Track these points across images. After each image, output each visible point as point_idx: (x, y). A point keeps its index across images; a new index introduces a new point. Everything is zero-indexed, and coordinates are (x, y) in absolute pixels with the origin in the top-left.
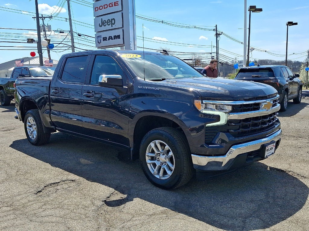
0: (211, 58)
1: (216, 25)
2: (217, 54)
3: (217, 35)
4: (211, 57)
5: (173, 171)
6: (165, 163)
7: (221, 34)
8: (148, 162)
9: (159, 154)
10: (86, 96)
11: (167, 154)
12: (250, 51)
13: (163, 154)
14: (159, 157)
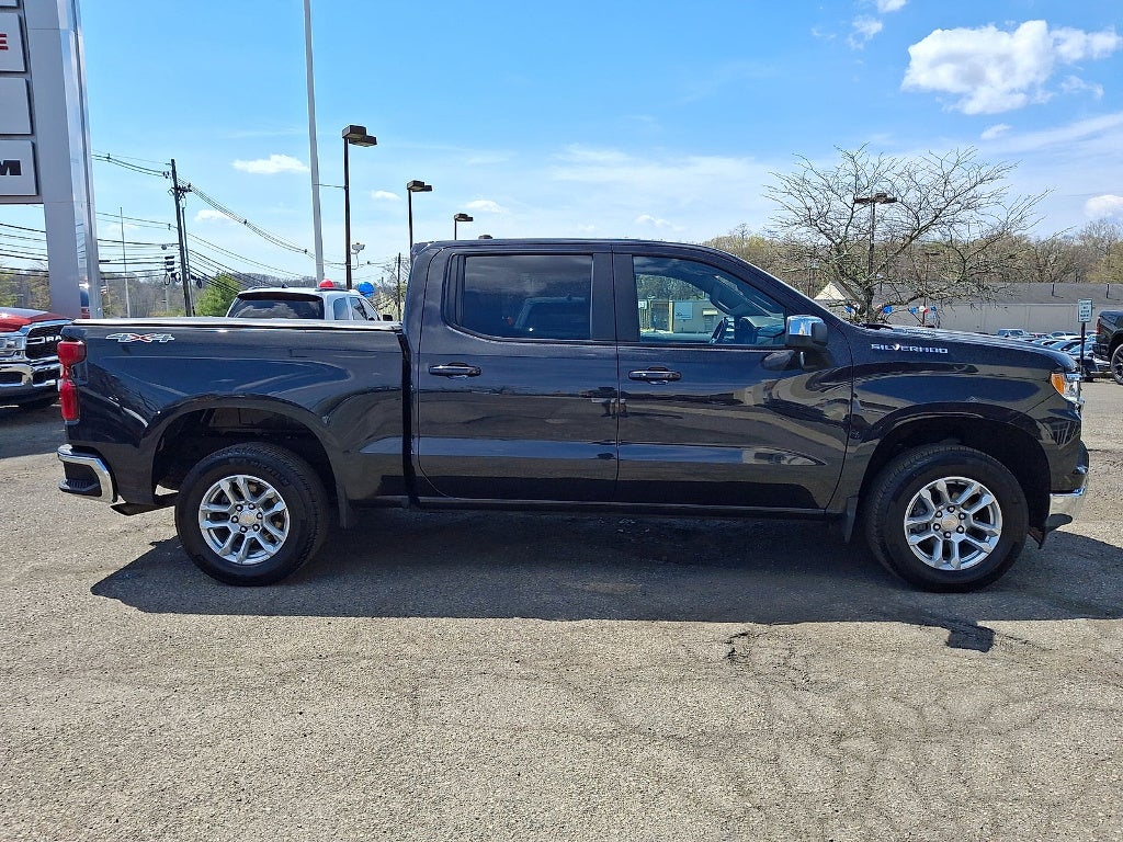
0: (164, 260)
1: (173, 161)
2: (181, 249)
3: (179, 191)
4: (166, 258)
5: (998, 537)
6: (960, 529)
7: (187, 189)
8: (913, 541)
9: (939, 514)
10: (640, 379)
11: (966, 506)
12: (352, 250)
13: (951, 509)
14: (937, 520)
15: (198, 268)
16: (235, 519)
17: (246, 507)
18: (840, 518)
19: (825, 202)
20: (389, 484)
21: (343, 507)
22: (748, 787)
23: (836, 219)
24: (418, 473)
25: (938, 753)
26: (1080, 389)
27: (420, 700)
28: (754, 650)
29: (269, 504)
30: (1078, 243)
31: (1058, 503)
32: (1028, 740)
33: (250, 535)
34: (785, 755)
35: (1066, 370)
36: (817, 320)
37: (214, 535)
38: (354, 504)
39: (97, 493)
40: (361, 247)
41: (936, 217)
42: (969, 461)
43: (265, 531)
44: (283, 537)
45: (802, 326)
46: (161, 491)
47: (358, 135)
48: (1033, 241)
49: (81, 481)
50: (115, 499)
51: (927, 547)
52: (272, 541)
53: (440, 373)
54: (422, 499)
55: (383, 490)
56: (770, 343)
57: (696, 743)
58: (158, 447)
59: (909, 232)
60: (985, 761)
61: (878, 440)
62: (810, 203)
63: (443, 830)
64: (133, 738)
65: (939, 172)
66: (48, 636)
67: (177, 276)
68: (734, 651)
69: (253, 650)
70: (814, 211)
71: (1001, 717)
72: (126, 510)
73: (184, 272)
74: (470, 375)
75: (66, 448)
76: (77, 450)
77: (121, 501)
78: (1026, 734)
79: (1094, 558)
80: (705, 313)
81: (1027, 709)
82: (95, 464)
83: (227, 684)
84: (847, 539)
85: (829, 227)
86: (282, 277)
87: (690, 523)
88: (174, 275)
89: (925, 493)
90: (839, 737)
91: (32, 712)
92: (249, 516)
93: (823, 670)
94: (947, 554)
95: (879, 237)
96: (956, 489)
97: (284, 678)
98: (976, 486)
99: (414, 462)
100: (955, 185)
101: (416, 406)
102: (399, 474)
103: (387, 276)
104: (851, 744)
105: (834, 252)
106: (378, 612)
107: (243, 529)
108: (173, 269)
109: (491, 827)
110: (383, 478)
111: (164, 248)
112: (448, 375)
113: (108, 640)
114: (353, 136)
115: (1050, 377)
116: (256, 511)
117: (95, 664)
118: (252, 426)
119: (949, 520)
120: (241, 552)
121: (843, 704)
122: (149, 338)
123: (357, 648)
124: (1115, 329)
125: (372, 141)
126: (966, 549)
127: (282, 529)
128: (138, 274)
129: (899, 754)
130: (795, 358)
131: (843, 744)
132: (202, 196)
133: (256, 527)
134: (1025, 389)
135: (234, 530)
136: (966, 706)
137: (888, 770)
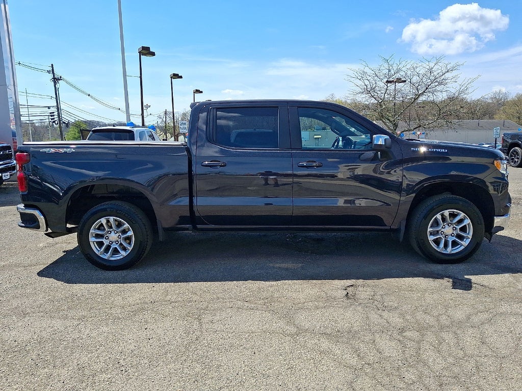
1: (52, 65)
2: (58, 109)
3: (56, 80)
4: (50, 113)
5: (470, 239)
6: (453, 235)
7: (60, 79)
8: (431, 238)
9: (444, 227)
10: (303, 166)
11: (456, 224)
12: (144, 108)
13: (450, 225)
14: (443, 230)
15: (66, 118)
16: (107, 238)
17: (113, 232)
18: (397, 231)
19: (374, 82)
20: (183, 220)
21: (161, 232)
22: (362, 355)
23: (379, 91)
24: (197, 214)
25: (448, 337)
26: (507, 168)
27: (202, 320)
28: (357, 293)
29: (124, 232)
30: (490, 101)
31: (498, 221)
32: (489, 330)
33: (114, 246)
34: (378, 340)
35: (501, 159)
36: (387, 137)
37: (96, 245)
38: (166, 230)
39: (38, 227)
40: (148, 107)
41: (427, 89)
42: (461, 203)
43: (121, 244)
44: (130, 248)
45: (380, 140)
46: (69, 226)
47: (146, 51)
48: (469, 101)
49: (29, 222)
50: (47, 230)
51: (437, 242)
52: (125, 249)
53: (206, 166)
54: (199, 226)
55: (180, 223)
56: (363, 148)
57: (335, 336)
58: (68, 205)
59: (414, 97)
60: (469, 339)
61: (415, 194)
62: (367, 83)
63: (222, 380)
64: (65, 344)
65: (428, 67)
66: (15, 297)
67: (56, 122)
68: (348, 293)
69: (119, 300)
70: (369, 87)
71: (475, 319)
72: (52, 235)
73: (60, 120)
74: (221, 166)
75: (22, 206)
76: (26, 206)
77: (50, 231)
78: (487, 326)
79: (510, 246)
80: (315, 137)
81: (486, 316)
82: (37, 213)
83: (107, 317)
84: (401, 240)
85: (376, 94)
86: (107, 122)
87: (320, 234)
88: (54, 122)
89: (439, 216)
90: (402, 331)
91: (13, 333)
92: (113, 236)
93: (391, 301)
94: (446, 246)
95: (399, 99)
96: (453, 215)
97: (135, 313)
98: (462, 215)
99: (195, 209)
100: (435, 73)
101: (195, 181)
102: (187, 215)
103: (160, 121)
104: (408, 334)
105: (379, 106)
106: (176, 280)
107: (111, 243)
108: (54, 119)
109: (244, 378)
110: (180, 217)
111: (49, 108)
112: (210, 166)
113: (45, 298)
114: (143, 51)
115: (494, 162)
116: (118, 234)
117: (41, 309)
118: (113, 193)
119: (448, 230)
120: (109, 253)
121: (402, 315)
122: (62, 151)
123: (168, 297)
124: (510, 141)
125: (153, 54)
126: (454, 244)
127: (130, 244)
128: (34, 122)
129: (430, 337)
130: (376, 155)
131: (404, 334)
132: (67, 82)
133: (117, 242)
134: (484, 168)
135: (106, 242)
136: (459, 315)
137: (425, 345)
